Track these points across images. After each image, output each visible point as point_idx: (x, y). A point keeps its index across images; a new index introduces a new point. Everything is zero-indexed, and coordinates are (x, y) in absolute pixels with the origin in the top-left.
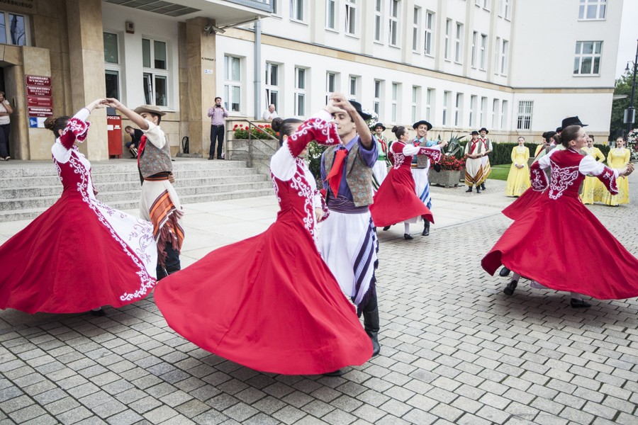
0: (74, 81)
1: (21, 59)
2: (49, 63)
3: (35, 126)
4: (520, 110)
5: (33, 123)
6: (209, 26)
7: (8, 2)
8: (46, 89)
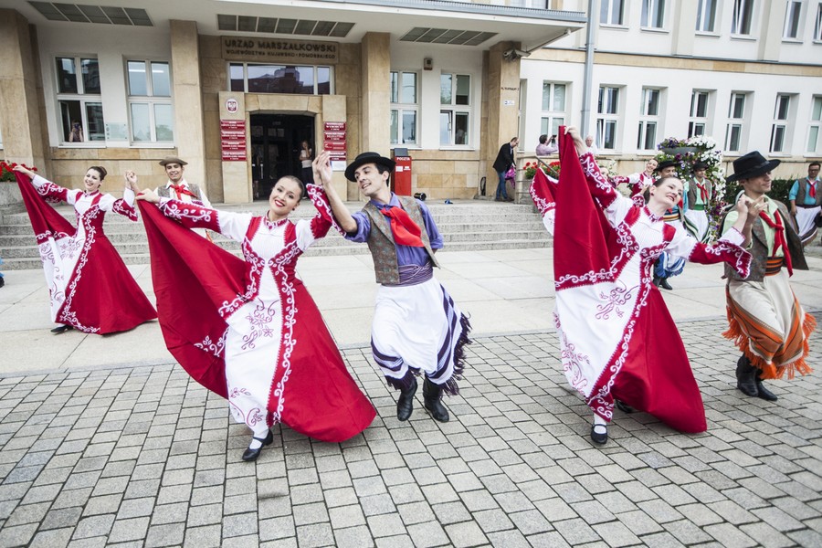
0: (364, 124)
1: (321, 108)
2: (345, 108)
6: (512, 50)
7: (315, 56)
8: (341, 134)
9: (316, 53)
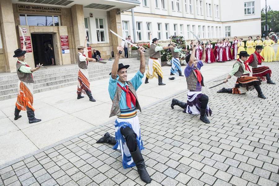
0: (75, 36)
1: (58, 31)
2: (67, 31)
3: (64, 53)
4: (226, 30)
5: (63, 52)
6: (118, 11)
7: (54, 12)
8: (66, 40)
9: (54, 11)
